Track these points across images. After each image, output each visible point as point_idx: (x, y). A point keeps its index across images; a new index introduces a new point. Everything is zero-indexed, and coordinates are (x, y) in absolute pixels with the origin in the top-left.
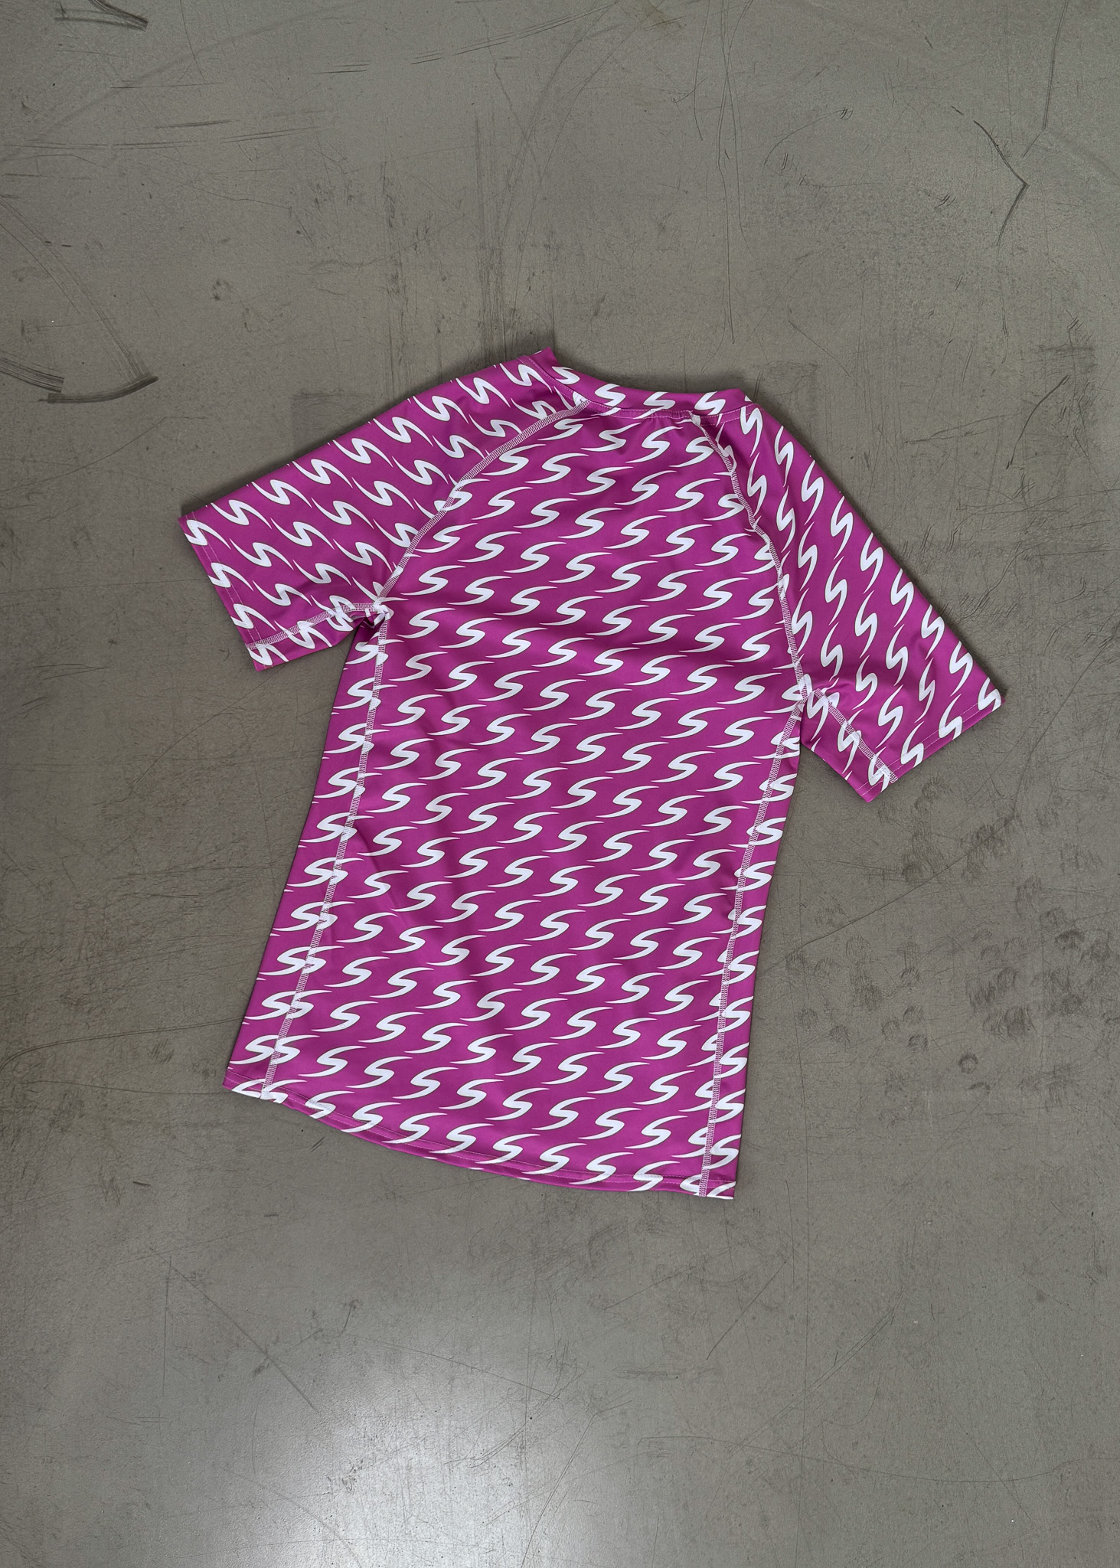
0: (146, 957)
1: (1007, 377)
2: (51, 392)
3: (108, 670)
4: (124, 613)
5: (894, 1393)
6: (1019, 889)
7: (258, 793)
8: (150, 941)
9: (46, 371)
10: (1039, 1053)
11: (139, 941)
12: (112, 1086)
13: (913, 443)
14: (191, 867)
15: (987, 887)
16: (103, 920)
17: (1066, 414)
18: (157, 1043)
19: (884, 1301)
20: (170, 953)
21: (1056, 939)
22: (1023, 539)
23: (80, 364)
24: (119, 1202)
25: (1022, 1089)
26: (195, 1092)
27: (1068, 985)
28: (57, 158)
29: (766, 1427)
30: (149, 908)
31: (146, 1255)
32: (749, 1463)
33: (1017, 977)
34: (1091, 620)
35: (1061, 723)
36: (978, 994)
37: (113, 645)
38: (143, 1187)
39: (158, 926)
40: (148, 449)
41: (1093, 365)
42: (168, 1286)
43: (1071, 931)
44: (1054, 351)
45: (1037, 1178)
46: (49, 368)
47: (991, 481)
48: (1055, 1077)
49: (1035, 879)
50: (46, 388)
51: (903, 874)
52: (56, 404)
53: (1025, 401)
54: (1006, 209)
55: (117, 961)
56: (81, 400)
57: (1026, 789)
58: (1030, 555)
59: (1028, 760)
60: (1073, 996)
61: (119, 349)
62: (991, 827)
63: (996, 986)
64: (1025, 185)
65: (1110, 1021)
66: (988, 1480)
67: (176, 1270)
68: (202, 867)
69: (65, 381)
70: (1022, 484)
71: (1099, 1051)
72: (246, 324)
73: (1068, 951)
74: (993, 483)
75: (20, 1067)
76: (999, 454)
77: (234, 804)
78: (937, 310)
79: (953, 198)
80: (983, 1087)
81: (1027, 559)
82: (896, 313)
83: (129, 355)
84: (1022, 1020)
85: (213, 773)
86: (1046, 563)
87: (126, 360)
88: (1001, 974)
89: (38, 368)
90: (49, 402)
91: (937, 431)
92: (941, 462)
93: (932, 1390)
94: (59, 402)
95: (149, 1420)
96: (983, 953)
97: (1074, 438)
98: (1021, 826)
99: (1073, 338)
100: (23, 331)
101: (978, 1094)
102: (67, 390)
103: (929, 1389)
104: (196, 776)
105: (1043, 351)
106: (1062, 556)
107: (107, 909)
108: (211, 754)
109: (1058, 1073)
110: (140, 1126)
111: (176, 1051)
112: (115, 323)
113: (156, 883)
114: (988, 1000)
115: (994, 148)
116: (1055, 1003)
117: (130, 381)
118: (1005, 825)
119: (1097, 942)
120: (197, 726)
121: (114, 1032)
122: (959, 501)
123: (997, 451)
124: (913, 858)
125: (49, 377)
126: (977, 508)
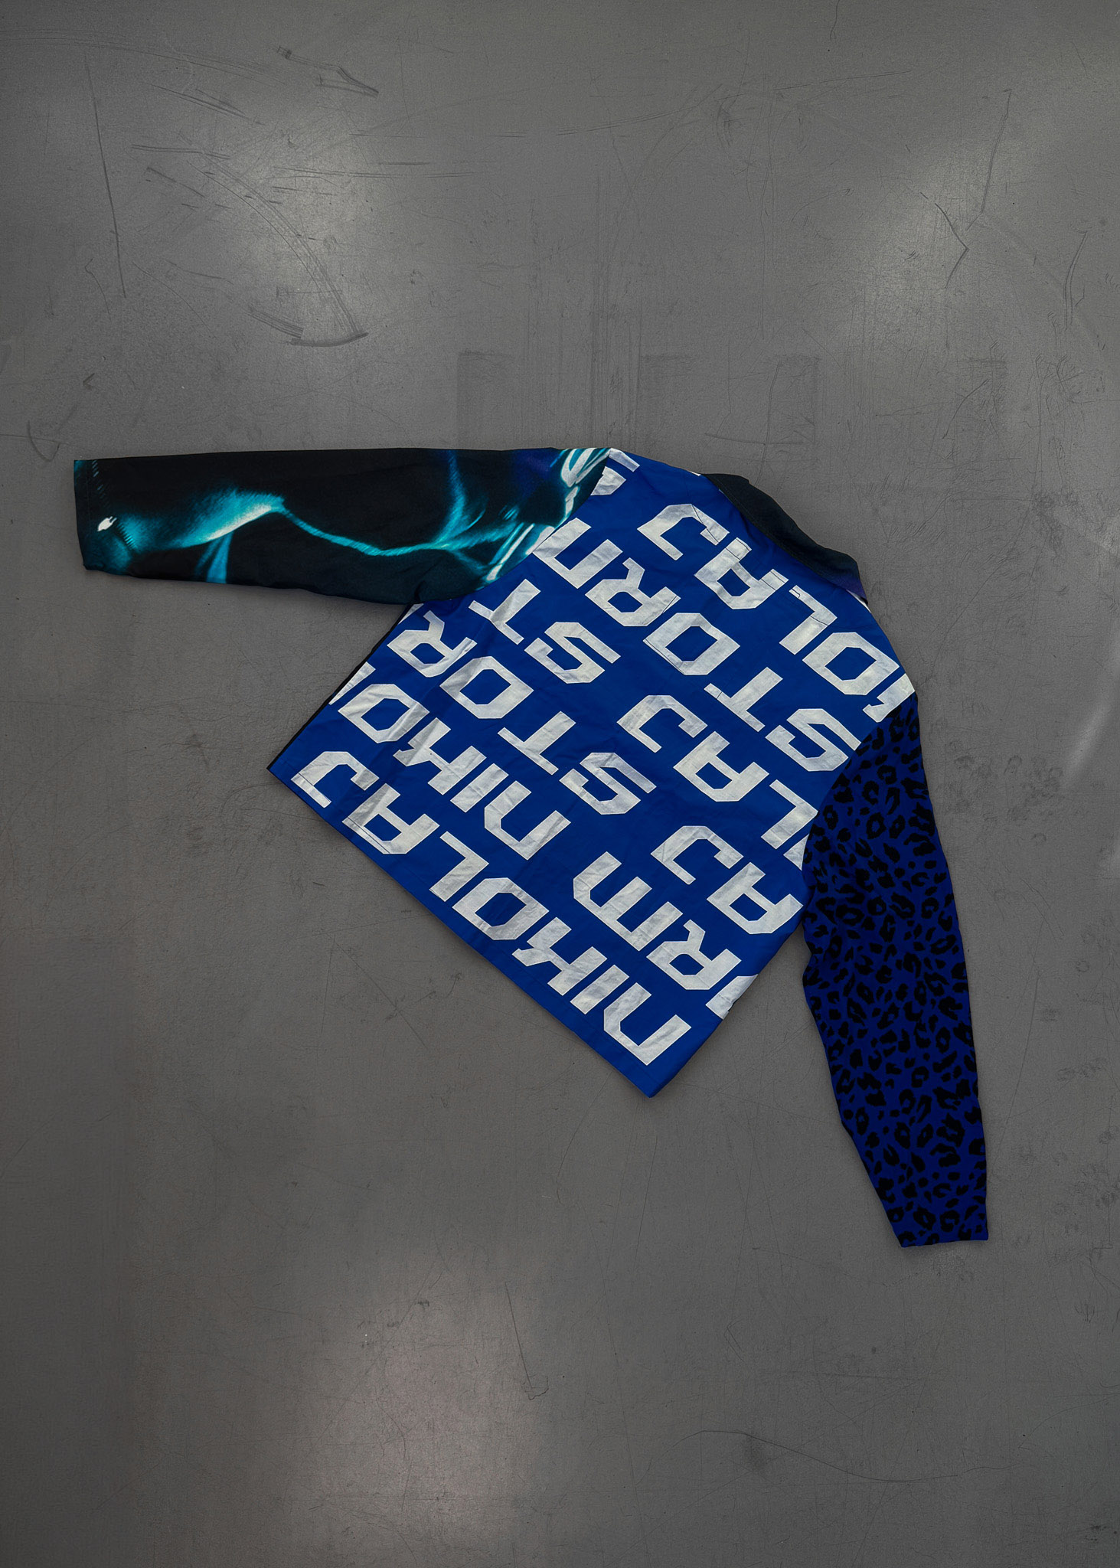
1: (947, 377)
2: (294, 337)
9: (292, 323)
12: (303, 816)
13: (881, 416)
17: (986, 405)
21: (955, 761)
22: (951, 487)
23: (316, 320)
24: (302, 895)
28: (309, 179)
34: (993, 545)
38: (319, 887)
41: (1005, 374)
42: (331, 956)
43: (966, 757)
44: (980, 362)
46: (295, 322)
47: (931, 447)
49: (943, 719)
50: (292, 335)
52: (297, 346)
53: (958, 394)
54: (953, 265)
56: (314, 344)
57: (942, 657)
58: (955, 498)
59: (945, 638)
60: (964, 800)
61: (342, 312)
64: (967, 249)
65: (989, 820)
67: (338, 946)
69: (304, 330)
70: (952, 450)
71: (979, 839)
72: (431, 302)
73: (963, 770)
74: (933, 448)
75: (241, 798)
76: (939, 428)
78: (901, 329)
79: (917, 254)
81: (953, 501)
82: (873, 329)
83: (349, 316)
86: (965, 505)
87: (347, 319)
90: (292, 344)
91: (898, 409)
92: (898, 431)
94: (299, 345)
95: (311, 1049)
97: (989, 422)
98: (938, 682)
99: (992, 354)
100: (278, 294)
102: (304, 336)
105: (972, 361)
106: (977, 501)
115: (948, 223)
118: (926, 681)
119: (983, 765)
122: (909, 458)
123: (936, 427)
126: (921, 464)
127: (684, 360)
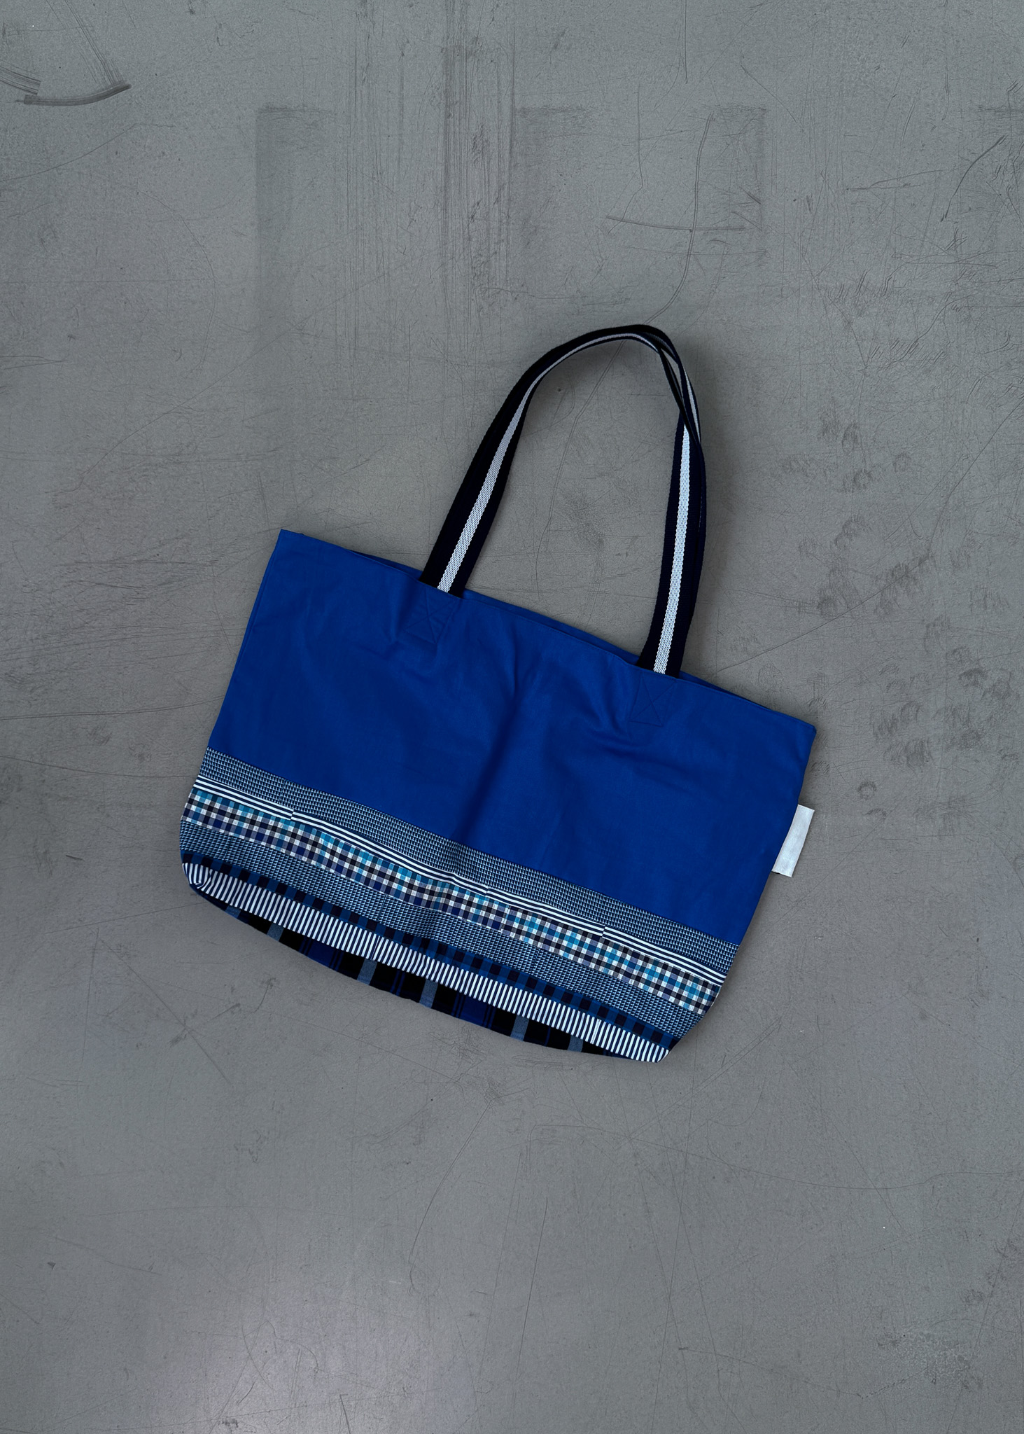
0: (89, 643)
1: (947, 134)
2: (28, 94)
3: (65, 363)
4: (85, 309)
5: (778, 1098)
6: (928, 626)
7: (202, 491)
8: (93, 628)
9: (24, 73)
10: (935, 784)
11: (82, 627)
12: (49, 763)
13: (854, 190)
14: (136, 559)
15: (897, 623)
16: (49, 604)
17: (1001, 173)
18: (96, 726)
19: (773, 1010)
20: (112, 640)
21: (960, 676)
22: (953, 290)
23: (57, 68)
24: (51, 872)
25: (917, 816)
26: (130, 774)
27: (968, 720)
29: (653, 1122)
30: (94, 596)
31: (75, 925)
32: (635, 1156)
33: (920, 710)
34: (1013, 372)
35: (979, 469)
36: (882, 725)
37: (72, 340)
38: (75, 861)
39: (102, 613)
40: (117, 153)
42: (93, 957)
43: (975, 670)
44: (993, 112)
45: (926, 903)
46: (27, 71)
47: (926, 233)
48: (950, 807)
49: (944, 617)
50: (25, 90)
51: (818, 607)
52: (31, 106)
53: (962, 158)
55: (62, 644)
56: (56, 103)
57: (942, 531)
58: (958, 306)
59: (946, 503)
60: (973, 731)
61: (95, 57)
62: (906, 566)
63: (899, 718)
65: (1007, 758)
66: (863, 1187)
67: (103, 942)
68: (146, 560)
69: (42, 83)
70: (955, 237)
71: (994, 785)
72: (218, 38)
73: (971, 688)
74: (928, 234)
76: (934, 207)
77: (179, 501)
78: (883, 65)
80: (880, 813)
81: (956, 309)
82: (843, 65)
83: (104, 63)
84: (922, 752)
85: (160, 470)
86: (973, 314)
87: (102, 67)
88: (905, 707)
89: (17, 70)
90: (25, 103)
91: (877, 181)
92: (879, 210)
93: (814, 1098)
94: (34, 104)
95: (69, 1083)
96: (889, 687)
97: (1007, 197)
98: (935, 566)
99: (1011, 99)
100: (4, 33)
101: (874, 819)
102: (43, 92)
103: (811, 1096)
104: (144, 471)
105: (982, 111)
106: (989, 309)
107: (53, 595)
108: (159, 451)
109: (953, 804)
110: (76, 803)
111: (114, 734)
112: (93, 31)
113: (101, 572)
114: (890, 731)
116: (954, 738)
117: (103, 87)
118: (919, 564)
119: (1000, 681)
120: (147, 423)
121: (55, 712)
122: (895, 249)
123: (933, 204)
124: (829, 593)
125: (27, 79)
126: (912, 257)
127: (576, 114)
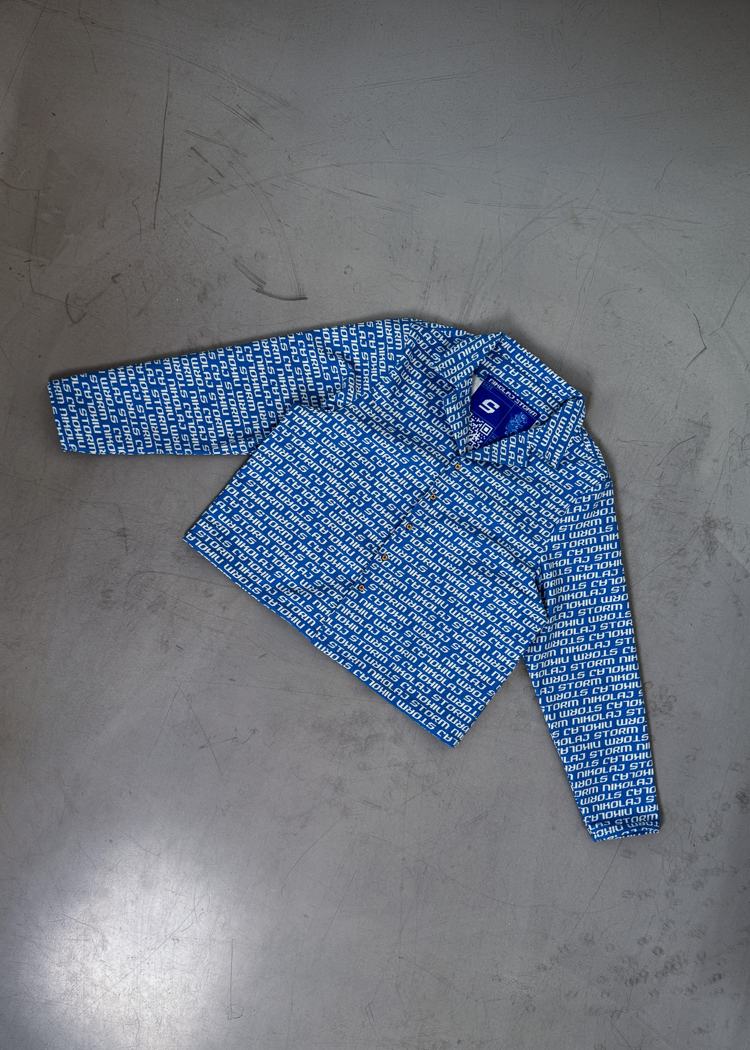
2: (259, 287)
5: (477, 849)
9: (260, 277)
12: (181, 600)
13: (622, 441)
17: (690, 451)
18: (207, 588)
19: (486, 807)
26: (217, 615)
28: (296, 185)
29: (416, 846)
31: (170, 679)
34: (671, 543)
35: (644, 583)
41: (708, 435)
42: (175, 696)
44: (694, 423)
50: (257, 284)
53: (674, 440)
54: (694, 355)
56: (271, 295)
61: (295, 280)
64: (706, 348)
66: (505, 902)
67: (181, 691)
69: (267, 284)
72: (354, 288)
75: (143, 578)
79: (674, 342)
81: (653, 508)
82: (633, 383)
87: (297, 285)
89: (257, 274)
90: (256, 291)
91: (634, 440)
92: (631, 453)
93: (494, 853)
94: (261, 293)
95: (145, 754)
99: (704, 420)
100: (256, 255)
102: (266, 289)
105: (689, 421)
110: (188, 621)
111: (214, 594)
112: (297, 268)
115: (698, 328)
117: (295, 295)
121: (190, 577)
122: (633, 472)
125: (261, 281)
